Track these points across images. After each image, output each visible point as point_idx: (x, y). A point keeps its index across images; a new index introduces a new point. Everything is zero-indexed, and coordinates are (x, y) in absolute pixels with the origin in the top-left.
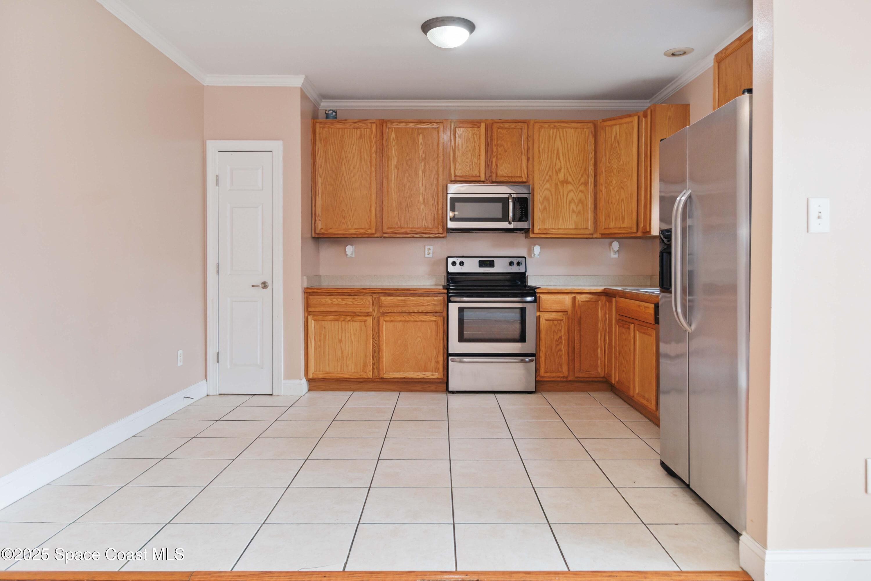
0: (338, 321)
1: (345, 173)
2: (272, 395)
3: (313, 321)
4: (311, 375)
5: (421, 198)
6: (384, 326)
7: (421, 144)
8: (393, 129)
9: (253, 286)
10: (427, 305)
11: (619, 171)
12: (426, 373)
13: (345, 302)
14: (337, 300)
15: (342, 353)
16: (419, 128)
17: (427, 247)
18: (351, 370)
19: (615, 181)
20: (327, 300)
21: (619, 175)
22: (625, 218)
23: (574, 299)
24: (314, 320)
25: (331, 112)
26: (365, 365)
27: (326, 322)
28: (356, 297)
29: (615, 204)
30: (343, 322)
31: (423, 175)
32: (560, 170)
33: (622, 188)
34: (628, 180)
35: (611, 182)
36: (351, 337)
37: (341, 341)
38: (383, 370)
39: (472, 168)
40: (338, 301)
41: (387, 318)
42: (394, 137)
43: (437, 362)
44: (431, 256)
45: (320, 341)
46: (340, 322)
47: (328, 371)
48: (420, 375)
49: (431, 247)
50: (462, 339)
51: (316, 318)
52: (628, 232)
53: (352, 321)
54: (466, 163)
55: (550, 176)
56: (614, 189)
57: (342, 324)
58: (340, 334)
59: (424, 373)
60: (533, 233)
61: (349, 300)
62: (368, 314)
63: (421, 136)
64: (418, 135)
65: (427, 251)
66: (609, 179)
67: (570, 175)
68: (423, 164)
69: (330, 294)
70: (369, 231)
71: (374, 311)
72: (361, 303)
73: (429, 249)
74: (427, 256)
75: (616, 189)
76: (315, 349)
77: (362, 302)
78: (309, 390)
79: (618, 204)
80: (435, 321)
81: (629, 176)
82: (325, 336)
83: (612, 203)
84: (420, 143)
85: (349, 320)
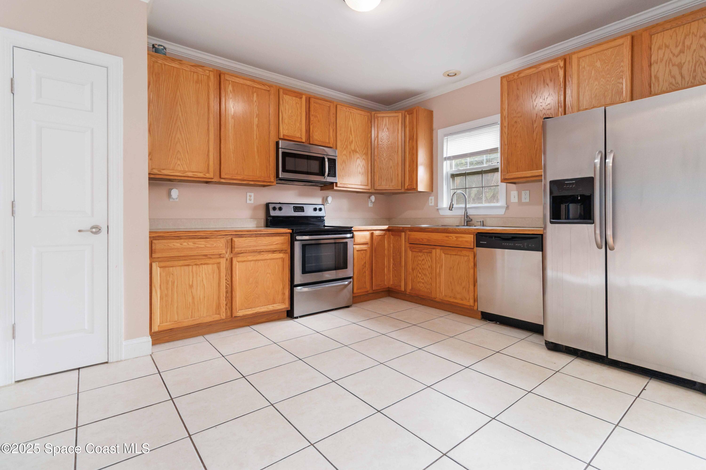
0: (188, 265)
1: (180, 114)
2: (108, 363)
3: (158, 269)
4: (156, 329)
5: (256, 150)
6: (237, 267)
7: (256, 101)
8: (230, 82)
9: (80, 231)
10: (276, 244)
11: (388, 148)
12: (275, 305)
13: (197, 245)
14: (190, 244)
15: (193, 298)
16: (253, 87)
17: (248, 194)
18: (203, 314)
19: (386, 154)
20: (176, 244)
21: (388, 150)
22: (392, 179)
23: (372, 234)
24: (160, 267)
25: (162, 48)
26: (218, 306)
27: (174, 268)
28: (208, 240)
29: (385, 169)
30: (194, 267)
31: (258, 129)
32: (352, 142)
33: (391, 159)
34: (395, 154)
35: (383, 155)
36: (203, 280)
37: (191, 286)
38: (236, 309)
39: (296, 131)
40: (188, 244)
41: (240, 259)
42: (231, 89)
43: (284, 294)
44: (252, 202)
45: (167, 289)
46: (190, 267)
47: (176, 320)
48: (270, 308)
49: (252, 194)
50: (304, 271)
51: (162, 264)
52: (396, 189)
53: (205, 264)
54: (291, 126)
55: (346, 145)
56: (385, 159)
57: (192, 268)
58: (191, 280)
59: (273, 305)
60: (336, 186)
61: (202, 243)
62: (220, 256)
63: (255, 95)
64: (253, 93)
65: (248, 198)
66: (381, 153)
67: (358, 147)
68: (257, 119)
69: (179, 238)
71: (227, 253)
72: (213, 245)
73: (250, 196)
74: (248, 202)
75: (386, 159)
76: (161, 298)
77: (215, 245)
78: (154, 344)
79: (388, 170)
80: (282, 258)
81: (396, 152)
82: (173, 283)
83: (383, 169)
84: (254, 100)
85: (202, 264)
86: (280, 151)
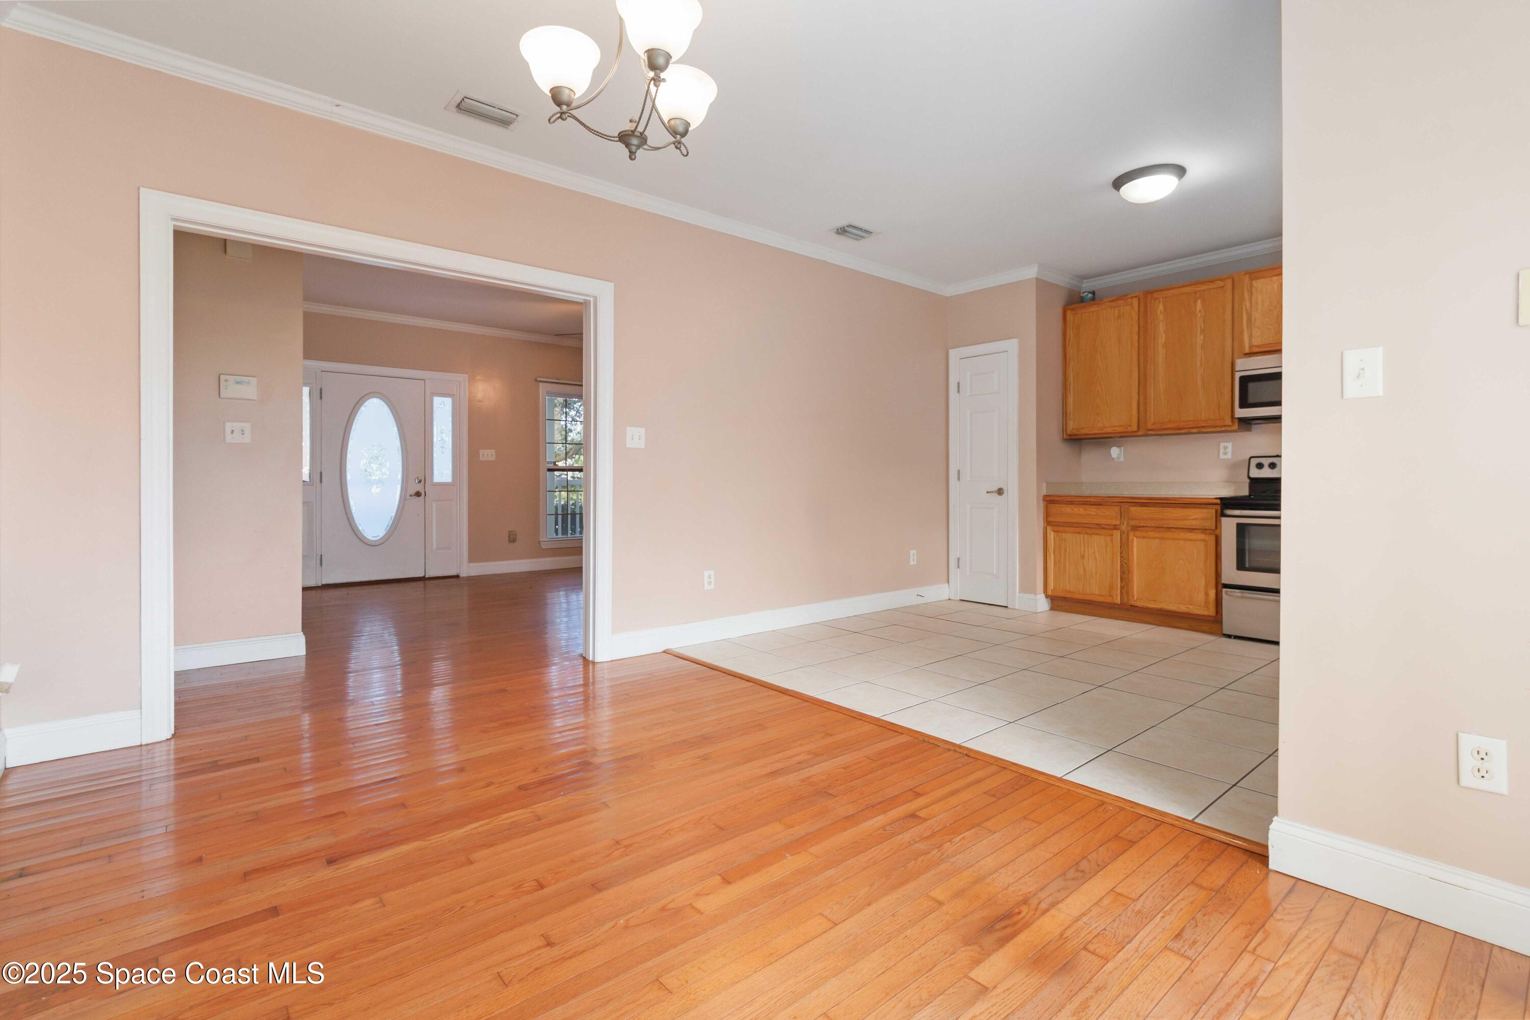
0: (1079, 533)
1: (1100, 363)
2: (1007, 607)
3: (1052, 533)
4: (1050, 593)
5: (1199, 381)
6: (1135, 544)
7: (1200, 311)
8: (1161, 299)
9: (987, 492)
10: (1194, 520)
12: (1190, 607)
13: (1088, 512)
14: (1080, 510)
15: (1085, 570)
16: (1196, 292)
17: (1222, 445)
18: (1095, 591)
20: (1068, 509)
24: (1054, 531)
25: (1086, 294)
26: (1111, 587)
27: (1066, 534)
28: (1100, 507)
30: (1086, 536)
31: (1203, 351)
36: (1094, 553)
37: (1083, 557)
38: (1133, 596)
40: (1079, 510)
41: (1138, 533)
42: (1162, 310)
43: (1207, 594)
44: (1229, 456)
45: (1060, 554)
46: (1082, 535)
47: (1068, 589)
48: (1182, 608)
49: (1230, 445)
50: (1241, 566)
51: (1055, 528)
53: (1097, 534)
54: (1269, 327)
57: (1084, 536)
58: (1082, 550)
59: (1188, 606)
61: (1093, 510)
62: (1115, 527)
63: (1199, 302)
64: (1195, 301)
65: (1222, 450)
68: (1202, 337)
69: (1071, 503)
70: (1130, 429)
71: (1123, 524)
72: (1105, 513)
73: (1225, 448)
74: (1222, 456)
76: (1055, 563)
77: (1108, 513)
78: (1050, 609)
80: (1204, 540)
82: (1065, 550)
84: (1198, 310)
85: (1093, 533)
86: (1238, 376)
